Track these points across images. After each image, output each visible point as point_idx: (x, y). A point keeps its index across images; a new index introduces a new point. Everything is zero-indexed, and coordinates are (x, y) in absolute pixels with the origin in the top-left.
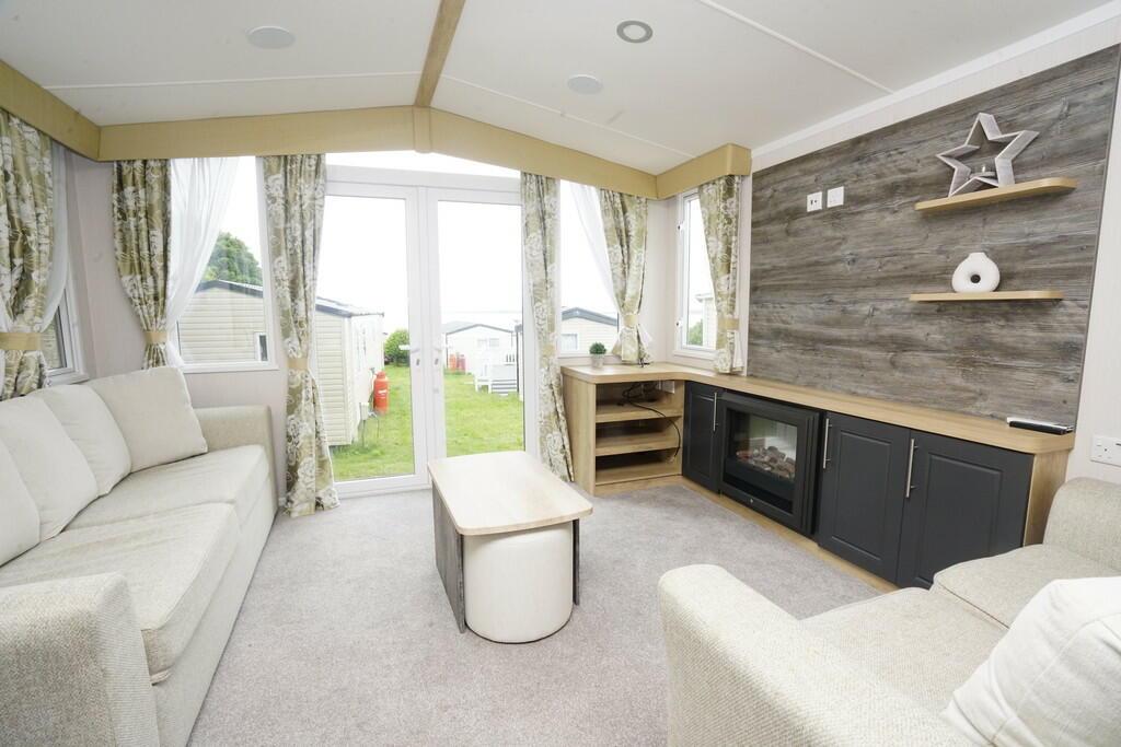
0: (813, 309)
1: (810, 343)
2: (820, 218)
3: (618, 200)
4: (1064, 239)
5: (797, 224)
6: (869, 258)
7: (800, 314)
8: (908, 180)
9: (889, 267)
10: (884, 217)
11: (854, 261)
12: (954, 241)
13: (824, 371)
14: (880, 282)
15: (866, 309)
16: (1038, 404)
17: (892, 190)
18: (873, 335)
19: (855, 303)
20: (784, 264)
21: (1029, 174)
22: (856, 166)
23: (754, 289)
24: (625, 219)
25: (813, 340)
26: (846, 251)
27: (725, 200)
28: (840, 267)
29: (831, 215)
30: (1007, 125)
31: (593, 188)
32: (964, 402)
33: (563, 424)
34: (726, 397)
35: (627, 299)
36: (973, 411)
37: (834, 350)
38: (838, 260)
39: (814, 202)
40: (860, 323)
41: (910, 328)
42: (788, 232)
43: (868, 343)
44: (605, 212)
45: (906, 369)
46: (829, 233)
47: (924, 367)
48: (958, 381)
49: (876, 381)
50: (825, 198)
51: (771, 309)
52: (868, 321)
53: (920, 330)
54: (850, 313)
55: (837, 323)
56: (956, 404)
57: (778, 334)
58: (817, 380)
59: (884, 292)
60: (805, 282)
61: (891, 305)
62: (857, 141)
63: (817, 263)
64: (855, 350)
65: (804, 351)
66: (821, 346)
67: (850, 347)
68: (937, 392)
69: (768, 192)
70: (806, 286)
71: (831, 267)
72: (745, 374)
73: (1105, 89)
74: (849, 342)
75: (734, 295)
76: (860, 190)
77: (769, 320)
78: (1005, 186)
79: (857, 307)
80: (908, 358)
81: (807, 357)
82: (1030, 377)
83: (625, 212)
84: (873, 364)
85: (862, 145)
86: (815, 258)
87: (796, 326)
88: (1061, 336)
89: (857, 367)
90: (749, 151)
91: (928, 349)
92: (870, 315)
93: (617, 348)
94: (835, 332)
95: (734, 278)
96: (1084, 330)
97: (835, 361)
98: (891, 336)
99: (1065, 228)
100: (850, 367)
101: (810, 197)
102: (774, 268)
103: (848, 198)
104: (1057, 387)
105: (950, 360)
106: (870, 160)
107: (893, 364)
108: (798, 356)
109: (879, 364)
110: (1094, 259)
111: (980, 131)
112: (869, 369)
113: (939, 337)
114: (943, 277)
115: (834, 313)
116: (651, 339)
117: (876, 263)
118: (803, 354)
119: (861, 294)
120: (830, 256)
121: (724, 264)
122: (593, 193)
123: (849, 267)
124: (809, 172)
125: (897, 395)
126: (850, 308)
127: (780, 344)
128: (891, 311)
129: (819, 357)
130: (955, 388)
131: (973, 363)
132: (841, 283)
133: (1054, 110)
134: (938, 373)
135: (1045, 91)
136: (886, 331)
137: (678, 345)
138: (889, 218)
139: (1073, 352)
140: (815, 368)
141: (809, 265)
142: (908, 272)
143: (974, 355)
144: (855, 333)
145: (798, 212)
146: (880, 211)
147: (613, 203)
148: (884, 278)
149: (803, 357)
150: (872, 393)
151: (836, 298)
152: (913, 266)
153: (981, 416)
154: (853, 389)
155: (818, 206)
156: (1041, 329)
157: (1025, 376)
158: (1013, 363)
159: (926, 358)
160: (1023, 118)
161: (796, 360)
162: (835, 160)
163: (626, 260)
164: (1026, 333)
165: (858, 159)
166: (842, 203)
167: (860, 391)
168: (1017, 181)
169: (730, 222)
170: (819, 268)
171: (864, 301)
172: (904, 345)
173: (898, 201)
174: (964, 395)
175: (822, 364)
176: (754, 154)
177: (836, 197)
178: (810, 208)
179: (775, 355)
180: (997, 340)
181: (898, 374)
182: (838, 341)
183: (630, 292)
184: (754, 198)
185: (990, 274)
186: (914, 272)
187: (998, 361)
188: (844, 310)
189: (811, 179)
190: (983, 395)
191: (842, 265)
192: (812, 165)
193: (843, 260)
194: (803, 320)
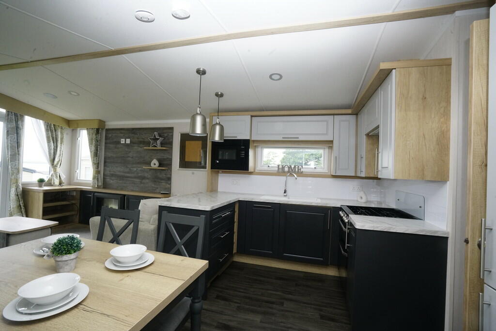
0: (122, 169)
1: (121, 178)
2: (124, 146)
3: (53, 126)
4: (168, 158)
5: (119, 146)
6: (136, 157)
7: (118, 169)
8: (144, 141)
9: (140, 160)
11: (132, 158)
12: (151, 156)
13: (125, 185)
14: (138, 163)
15: (135, 169)
16: (165, 189)
17: (141, 142)
18: (137, 175)
19: (133, 168)
20: (114, 156)
21: (163, 145)
22: (133, 135)
23: (105, 162)
24: (56, 133)
26: (130, 155)
27: (96, 135)
29: (125, 144)
30: (160, 136)
31: (41, 121)
33: (23, 210)
34: (96, 194)
35: (55, 162)
36: (156, 191)
37: (128, 180)
38: (128, 157)
39: (123, 141)
40: (134, 173)
41: (144, 174)
42: (116, 148)
43: (135, 177)
44: (47, 130)
45: (144, 183)
46: (127, 150)
47: (147, 183)
48: (153, 186)
49: (137, 187)
50: (125, 141)
51: (110, 168)
52: (136, 172)
53: (146, 175)
55: (128, 173)
57: (112, 175)
59: (139, 166)
60: (120, 161)
61: (140, 169)
62: (133, 129)
63: (124, 157)
64: (133, 179)
65: (120, 180)
66: (124, 178)
68: (150, 188)
69: (110, 135)
70: (120, 163)
72: (102, 187)
73: (171, 134)
74: (131, 177)
75: (98, 163)
76: (133, 141)
77: (110, 171)
78: (159, 148)
80: (144, 181)
82: (164, 184)
83: (55, 131)
84: (137, 182)
85: (134, 130)
86: (123, 155)
87: (118, 173)
88: (169, 176)
89: (133, 183)
90: (105, 122)
91: (148, 179)
93: (50, 180)
94: (128, 175)
95: (99, 158)
96: (171, 175)
97: (128, 182)
99: (168, 156)
100: (131, 183)
101: (122, 140)
102: (112, 157)
103: (131, 142)
104: (168, 185)
105: (152, 181)
106: (136, 134)
107: (141, 182)
108: (118, 181)
110: (172, 163)
111: (155, 136)
112: (136, 184)
113: (149, 176)
114: (149, 164)
115: (127, 170)
116: (65, 177)
117: (137, 159)
119: (134, 166)
120: (127, 155)
121: (96, 154)
122: (41, 123)
124: (121, 133)
127: (113, 178)
129: (124, 181)
130: (153, 187)
131: (155, 181)
132: (129, 162)
133: (166, 135)
134: (149, 184)
135: (165, 131)
136: (140, 175)
137: (75, 178)
138: (140, 149)
139: (169, 179)
141: (121, 157)
142: (143, 161)
144: (133, 175)
145: (119, 143)
146: (139, 146)
147: (50, 127)
151: (128, 166)
152: (145, 160)
153: (157, 193)
155: (124, 142)
156: (165, 175)
158: (162, 181)
159: (147, 181)
160: (162, 135)
162: (128, 132)
163: (55, 148)
164: (163, 175)
165: (134, 133)
166: (129, 143)
167: (134, 190)
168: (162, 147)
169: (98, 141)
172: (144, 178)
173: (141, 145)
174: (154, 188)
175: (125, 183)
176: (106, 124)
177: (128, 141)
178: (122, 142)
179: (112, 181)
180: (159, 177)
181: (142, 185)
182: (128, 177)
183: (57, 160)
184: (106, 136)
185: (157, 164)
186: (145, 162)
187: (159, 181)
188: (130, 169)
189: (122, 135)
190: (157, 188)
191: (129, 158)
192: (123, 131)
193: (130, 157)
194: (120, 172)
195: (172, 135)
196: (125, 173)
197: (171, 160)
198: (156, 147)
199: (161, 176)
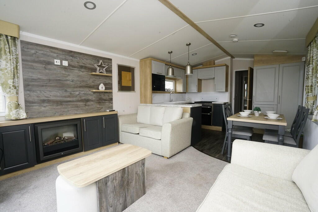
0: (59, 93)
2: (60, 67)
4: (109, 83)
5: (49, 67)
6: (77, 81)
9: (82, 84)
10: (80, 72)
11: (73, 81)
13: (66, 110)
14: (80, 87)
15: (77, 93)
17: (82, 67)
18: (80, 99)
19: (74, 91)
20: (45, 78)
22: (71, 58)
23: (26, 86)
25: (61, 102)
26: (70, 78)
28: (68, 82)
29: (61, 66)
32: (100, 110)
36: (101, 111)
37: (69, 104)
38: (67, 80)
39: (57, 62)
40: (76, 96)
41: (89, 97)
45: (88, 106)
46: (63, 72)
47: (92, 105)
48: (98, 106)
49: (82, 109)
50: (61, 62)
51: (39, 93)
52: (78, 96)
53: (90, 98)
54: (73, 94)
55: (69, 97)
56: (98, 110)
57: (43, 101)
58: (64, 113)
59: (81, 89)
60: (55, 85)
61: (84, 92)
62: (71, 52)
63: (59, 80)
64: (75, 103)
65: (57, 105)
66: (64, 103)
67: (74, 102)
68: (95, 109)
69: (33, 51)
70: (56, 86)
71: (65, 82)
74: (73, 101)
76: (73, 64)
77: (38, 97)
78: (105, 74)
79: (75, 93)
80: (88, 103)
81: (59, 107)
84: (80, 106)
85: (73, 53)
86: (59, 78)
87: (52, 98)
88: (111, 97)
89: (77, 107)
91: (92, 101)
92: (78, 95)
94: (69, 99)
96: (112, 96)
97: (69, 107)
98: (85, 99)
100: (74, 107)
101: (55, 60)
102: (39, 79)
103: (69, 64)
104: (111, 104)
105: (97, 103)
106: (75, 58)
107: (86, 105)
108: (54, 107)
109: (82, 106)
110: (112, 86)
112: (80, 107)
113: (94, 98)
115: (68, 94)
117: (79, 82)
118: (57, 106)
119: (75, 89)
120: (65, 79)
123: (71, 83)
124: (54, 52)
125: (87, 112)
126: (73, 93)
127: (45, 105)
128: (83, 94)
129: (64, 106)
130: (98, 108)
131: (100, 103)
132: (69, 86)
134: (95, 105)
135: (105, 60)
136: (83, 98)
138: (81, 73)
139: (112, 99)
140: (62, 110)
141: (57, 80)
142: (87, 85)
143: (100, 101)
144: (74, 99)
145: (53, 64)
148: (81, 86)
149: (57, 107)
150: (81, 112)
151: (68, 90)
152: (88, 84)
153: (102, 111)
154: (76, 113)
155: (59, 64)
156: (108, 96)
157: (107, 103)
158: (105, 102)
159: (92, 103)
161: (54, 109)
162: (64, 53)
165: (71, 56)
166: (67, 65)
167: (78, 113)
170: (61, 81)
171: (76, 91)
172: (88, 101)
173: (83, 70)
175: (66, 108)
176: (21, 32)
177: (65, 63)
178: (55, 63)
179: (43, 108)
180: (103, 98)
181: (87, 107)
182: (70, 101)
186: (89, 85)
187: (103, 102)
188: (71, 94)
189: (55, 55)
190: (102, 108)
191: (69, 82)
192: (56, 51)
193: (69, 80)
194: (55, 96)
195: (111, 65)
196: (65, 97)
197: (111, 84)
198: (103, 73)
199: (104, 98)
